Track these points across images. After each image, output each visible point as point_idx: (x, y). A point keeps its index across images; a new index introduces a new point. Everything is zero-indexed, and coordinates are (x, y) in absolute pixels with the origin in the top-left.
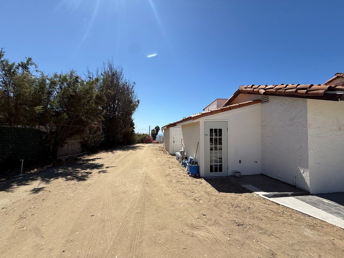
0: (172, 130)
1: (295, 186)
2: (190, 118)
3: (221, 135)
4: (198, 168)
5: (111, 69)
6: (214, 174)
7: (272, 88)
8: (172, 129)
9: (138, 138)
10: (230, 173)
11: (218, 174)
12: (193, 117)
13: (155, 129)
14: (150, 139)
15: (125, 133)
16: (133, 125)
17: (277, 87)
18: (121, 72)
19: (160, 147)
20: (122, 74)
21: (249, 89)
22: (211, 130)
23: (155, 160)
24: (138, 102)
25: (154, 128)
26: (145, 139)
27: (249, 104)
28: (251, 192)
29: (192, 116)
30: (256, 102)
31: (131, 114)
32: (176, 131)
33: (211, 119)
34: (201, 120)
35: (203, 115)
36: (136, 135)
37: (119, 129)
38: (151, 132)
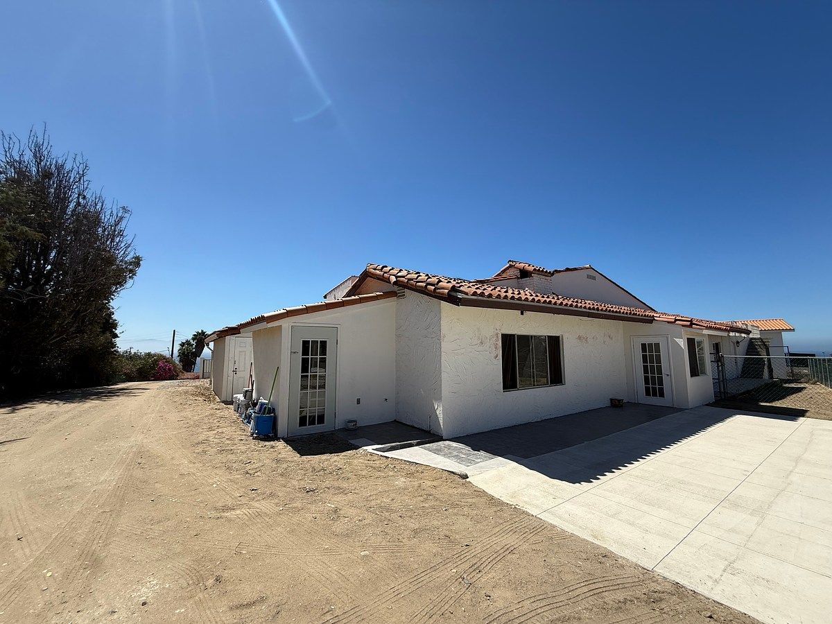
0: (232, 343)
1: (429, 432)
2: (261, 319)
3: (324, 351)
4: (275, 420)
5: (38, 156)
6: (309, 429)
7: (403, 277)
8: (230, 340)
9: (128, 367)
10: (339, 424)
11: (316, 428)
12: (267, 317)
13: (193, 339)
14: (170, 369)
15: (78, 349)
16: (114, 325)
17: (409, 276)
18: (81, 172)
19: (196, 387)
20: (85, 178)
21: (378, 271)
22: (305, 343)
23: (173, 416)
24: (137, 262)
25: (190, 337)
26: (153, 368)
27: (377, 298)
28: (357, 448)
29: (266, 315)
30: (388, 295)
31: (107, 294)
32: (243, 345)
33: (305, 321)
34: (286, 324)
35: (289, 314)
36: (123, 356)
37: (54, 339)
38: (177, 347)
